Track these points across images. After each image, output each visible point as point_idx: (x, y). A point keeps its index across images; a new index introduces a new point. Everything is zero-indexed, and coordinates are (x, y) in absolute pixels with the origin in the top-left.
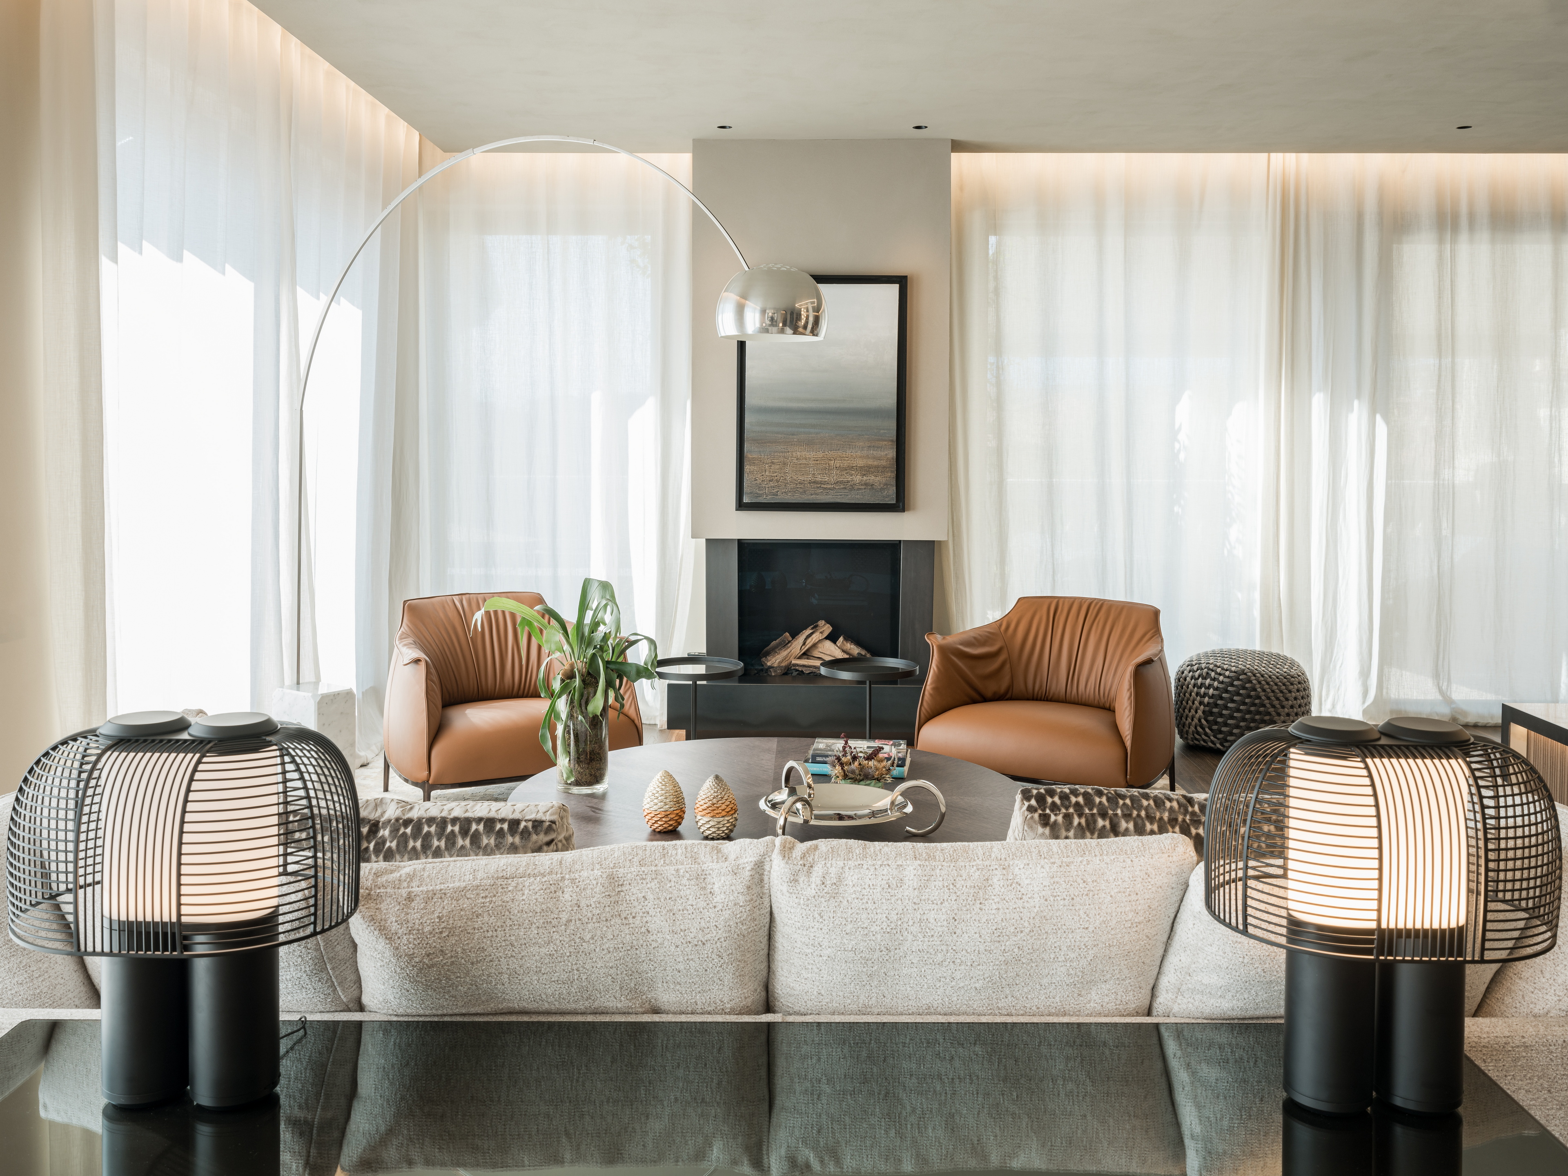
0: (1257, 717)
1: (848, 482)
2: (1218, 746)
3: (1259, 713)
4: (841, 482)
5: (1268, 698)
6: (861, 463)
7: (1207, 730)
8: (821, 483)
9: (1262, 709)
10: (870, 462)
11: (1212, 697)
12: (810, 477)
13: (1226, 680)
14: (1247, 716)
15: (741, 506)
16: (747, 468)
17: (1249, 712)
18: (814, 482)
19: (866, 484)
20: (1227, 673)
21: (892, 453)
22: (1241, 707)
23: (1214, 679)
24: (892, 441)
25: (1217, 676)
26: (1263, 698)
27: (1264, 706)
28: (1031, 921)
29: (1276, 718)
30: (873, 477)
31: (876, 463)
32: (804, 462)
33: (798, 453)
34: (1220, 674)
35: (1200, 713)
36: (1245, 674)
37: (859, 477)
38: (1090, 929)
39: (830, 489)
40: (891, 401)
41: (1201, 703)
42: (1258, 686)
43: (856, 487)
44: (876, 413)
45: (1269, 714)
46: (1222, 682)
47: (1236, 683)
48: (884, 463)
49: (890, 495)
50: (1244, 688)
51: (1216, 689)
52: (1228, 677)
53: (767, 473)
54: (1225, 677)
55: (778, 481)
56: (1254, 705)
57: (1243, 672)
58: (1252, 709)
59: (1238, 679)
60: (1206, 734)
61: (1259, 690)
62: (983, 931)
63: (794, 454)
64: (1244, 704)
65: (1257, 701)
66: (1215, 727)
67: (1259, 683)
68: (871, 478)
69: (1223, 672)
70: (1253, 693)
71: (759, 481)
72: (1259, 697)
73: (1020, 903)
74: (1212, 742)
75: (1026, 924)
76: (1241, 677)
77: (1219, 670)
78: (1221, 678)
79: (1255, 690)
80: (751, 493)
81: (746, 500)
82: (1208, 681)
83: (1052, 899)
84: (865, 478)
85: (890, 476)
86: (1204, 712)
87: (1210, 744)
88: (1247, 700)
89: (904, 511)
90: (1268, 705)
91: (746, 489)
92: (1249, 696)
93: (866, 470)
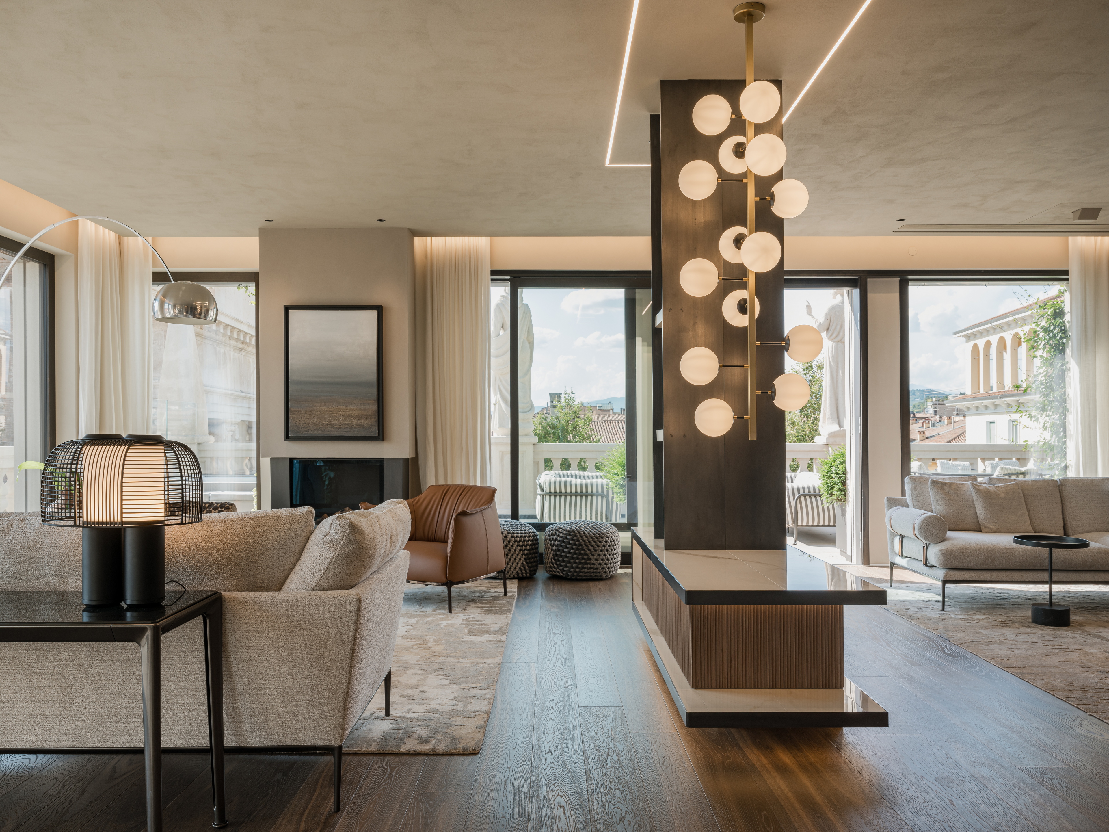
0: (580, 556)
1: (349, 424)
2: (561, 574)
3: (580, 554)
4: (345, 424)
5: (587, 546)
6: (357, 413)
7: (555, 565)
8: (333, 425)
9: (583, 552)
10: (362, 413)
11: (557, 546)
12: (327, 422)
13: (564, 536)
14: (575, 556)
15: (287, 438)
16: (291, 416)
17: (575, 554)
18: (330, 424)
19: (360, 425)
20: (564, 532)
21: (375, 407)
22: (571, 551)
23: (558, 536)
24: (374, 400)
25: (559, 534)
26: (583, 545)
27: (584, 550)
28: (29, 543)
29: (591, 557)
30: (364, 421)
31: (365, 413)
32: (324, 412)
33: (320, 408)
34: (561, 533)
35: (551, 555)
36: (574, 532)
37: (355, 421)
38: (57, 547)
39: (339, 428)
40: (374, 377)
41: (552, 550)
42: (580, 538)
43: (354, 427)
44: (366, 384)
45: (587, 554)
46: (562, 537)
47: (568, 537)
48: (370, 413)
49: (374, 432)
50: (573, 540)
51: (559, 541)
52: (565, 534)
53: (302, 419)
54: (563, 534)
55: (309, 424)
56: (578, 549)
57: (573, 531)
58: (577, 552)
59: (570, 535)
60: (554, 567)
61: (581, 541)
62: (5, 548)
63: (318, 408)
64: (573, 549)
65: (580, 547)
66: (558, 563)
67: (582, 537)
68: (362, 422)
69: (562, 531)
70: (577, 543)
71: (298, 424)
72: (581, 545)
73: (24, 535)
74: (558, 572)
75: (26, 545)
76: (571, 534)
77: (560, 530)
78: (561, 535)
79: (578, 541)
80: (293, 431)
81: (290, 435)
82: (555, 537)
83: (39, 533)
84: (359, 422)
85: (374, 421)
86: (553, 555)
87: (557, 573)
88: (574, 547)
89: (383, 440)
90: (586, 550)
91: (290, 429)
92: (575, 545)
93: (360, 417)
